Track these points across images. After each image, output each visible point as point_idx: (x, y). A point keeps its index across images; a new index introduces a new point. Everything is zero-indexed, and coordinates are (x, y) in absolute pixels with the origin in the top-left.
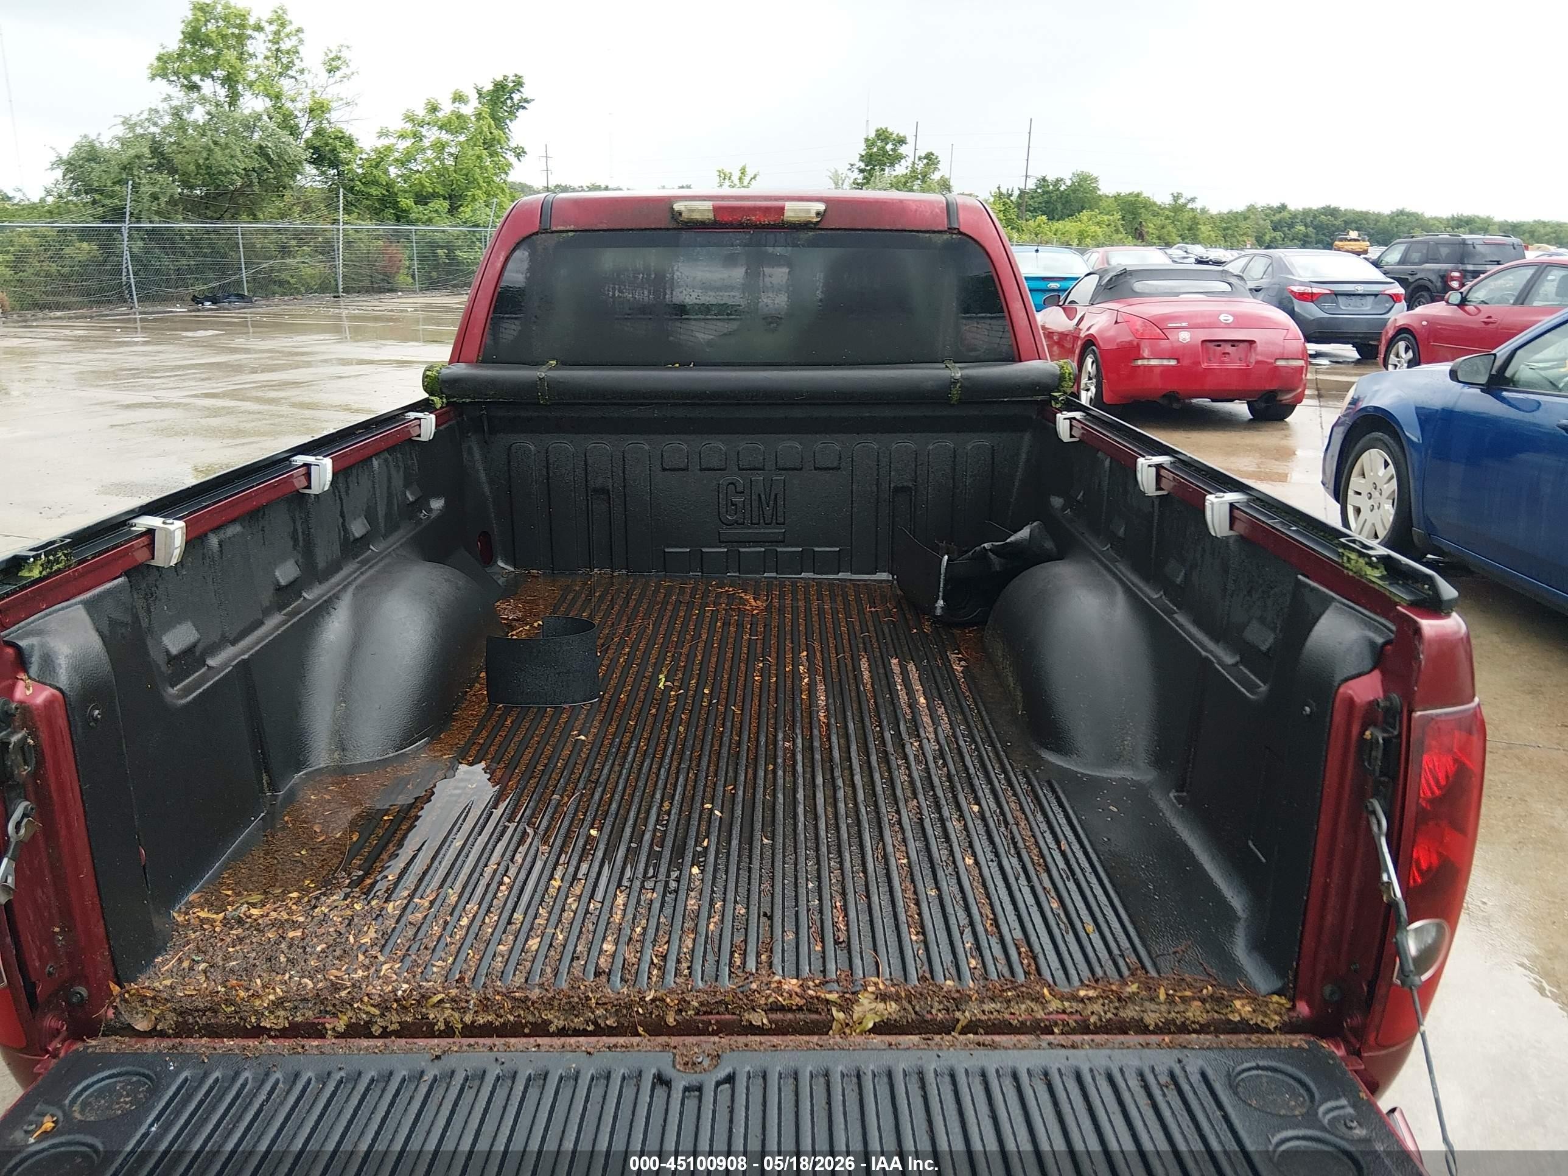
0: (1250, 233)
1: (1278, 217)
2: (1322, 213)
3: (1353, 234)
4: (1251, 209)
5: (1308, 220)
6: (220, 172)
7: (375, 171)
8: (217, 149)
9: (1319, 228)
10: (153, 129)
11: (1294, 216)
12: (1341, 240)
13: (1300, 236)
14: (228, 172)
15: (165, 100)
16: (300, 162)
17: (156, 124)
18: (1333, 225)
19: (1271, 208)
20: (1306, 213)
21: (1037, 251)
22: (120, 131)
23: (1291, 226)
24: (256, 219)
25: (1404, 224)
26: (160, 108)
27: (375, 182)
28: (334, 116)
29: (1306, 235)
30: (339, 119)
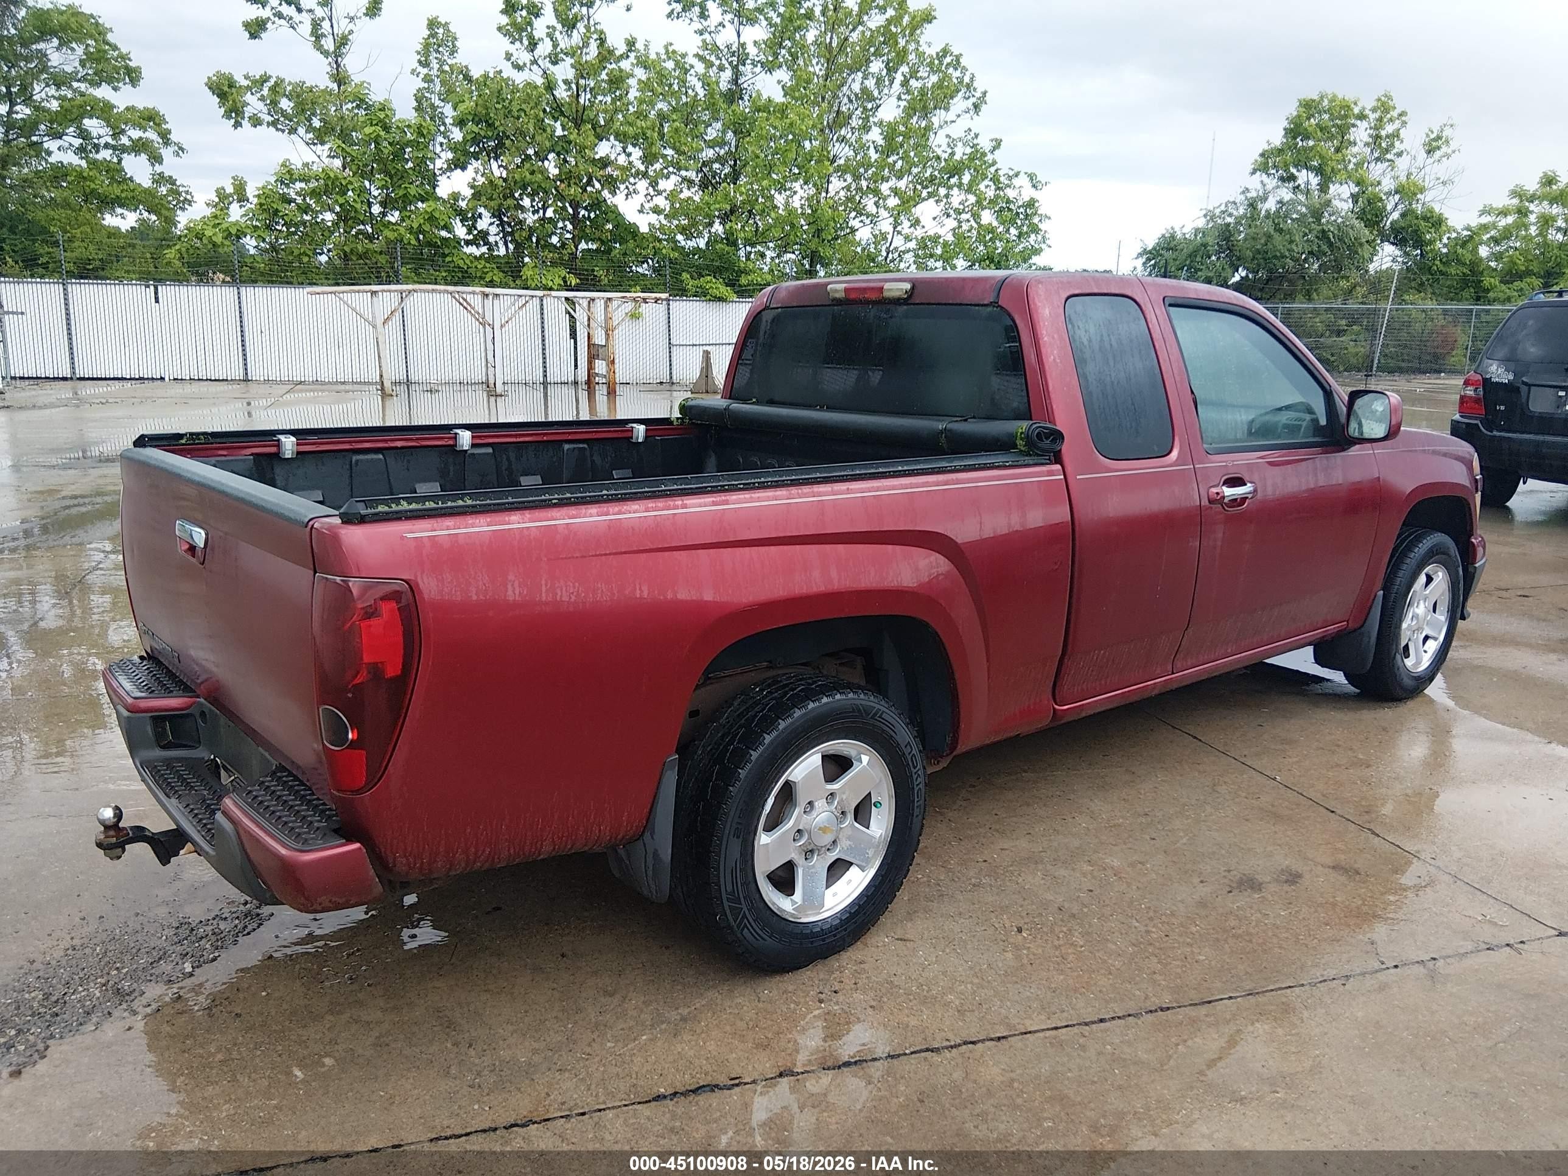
6: (1275, 257)
7: (1460, 251)
8: (1276, 235)
10: (1229, 220)
14: (1283, 257)
15: (1243, 192)
16: (1361, 245)
17: (1230, 215)
22: (1201, 223)
24: (1310, 300)
26: (1237, 201)
27: (1460, 262)
28: (1427, 197)
30: (1433, 199)
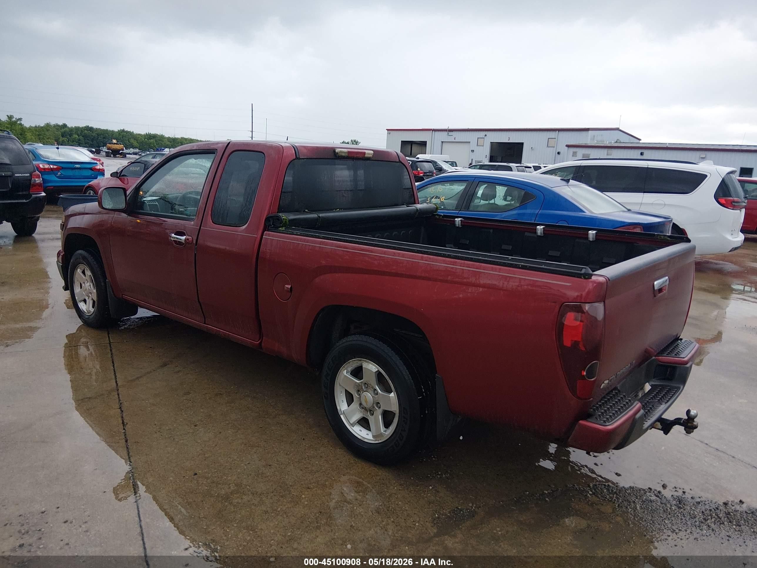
0: (52, 138)
1: (63, 130)
2: (85, 130)
3: (114, 141)
4: (48, 125)
5: (79, 133)
9: (85, 137)
11: (71, 129)
12: (110, 144)
13: (77, 140)
18: (92, 136)
19: (58, 126)
20: (77, 129)
21: (58, 148)
23: (71, 135)
25: (125, 137)
29: (79, 140)
